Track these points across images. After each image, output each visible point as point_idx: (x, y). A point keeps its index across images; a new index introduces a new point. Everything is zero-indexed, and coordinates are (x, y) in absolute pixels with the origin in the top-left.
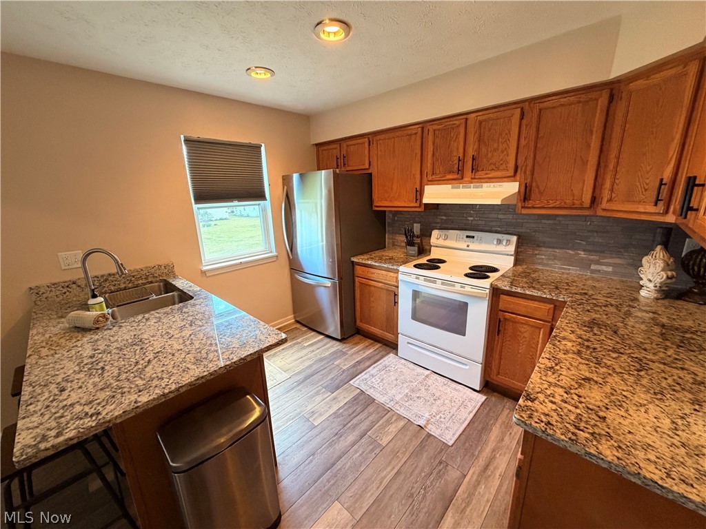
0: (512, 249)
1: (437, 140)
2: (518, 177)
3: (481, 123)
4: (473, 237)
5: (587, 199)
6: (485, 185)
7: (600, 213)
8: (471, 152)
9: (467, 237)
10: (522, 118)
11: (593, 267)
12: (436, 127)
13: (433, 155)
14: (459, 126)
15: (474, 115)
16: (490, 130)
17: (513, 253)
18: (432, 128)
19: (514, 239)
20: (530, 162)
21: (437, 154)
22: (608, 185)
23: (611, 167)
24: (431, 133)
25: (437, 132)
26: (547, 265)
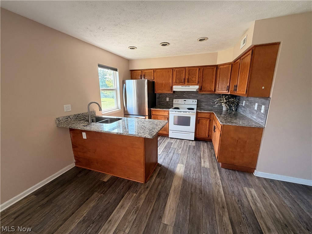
0: (196, 103)
1: (177, 73)
2: (198, 84)
3: (189, 70)
4: (186, 101)
5: (213, 90)
6: (190, 86)
7: (216, 93)
8: (187, 77)
9: (184, 101)
10: (199, 70)
11: (214, 106)
12: (177, 70)
13: (176, 77)
14: (184, 70)
15: (187, 68)
16: (191, 72)
17: (196, 104)
18: (175, 70)
19: (196, 100)
20: (201, 81)
21: (177, 77)
22: (217, 87)
23: (218, 83)
24: (175, 71)
25: (177, 71)
26: (204, 107)
